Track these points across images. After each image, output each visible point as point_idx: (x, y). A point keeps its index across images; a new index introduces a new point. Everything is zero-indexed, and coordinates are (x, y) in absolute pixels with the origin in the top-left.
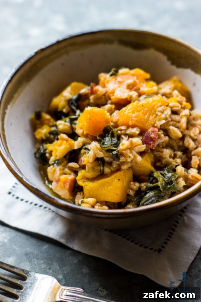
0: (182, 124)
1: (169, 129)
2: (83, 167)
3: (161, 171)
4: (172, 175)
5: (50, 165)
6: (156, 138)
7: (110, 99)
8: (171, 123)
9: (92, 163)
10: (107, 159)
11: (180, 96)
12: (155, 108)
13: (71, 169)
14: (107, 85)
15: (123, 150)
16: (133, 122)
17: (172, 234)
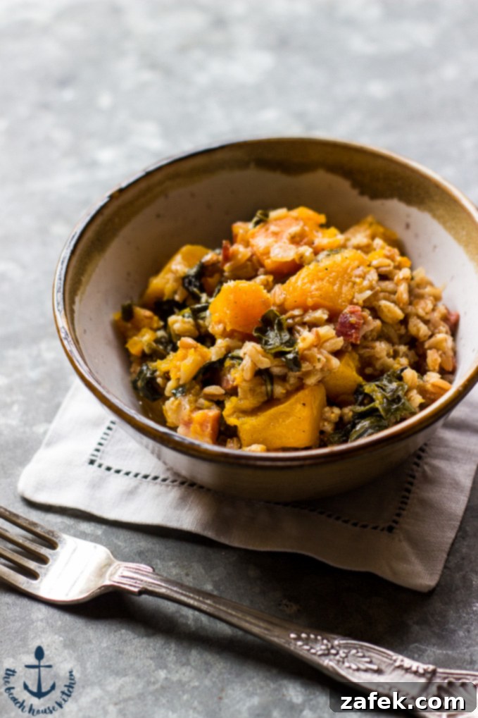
0: (402, 294)
1: (380, 306)
2: (233, 392)
3: (377, 381)
4: (399, 386)
5: (168, 398)
6: (359, 323)
7: (262, 266)
8: (381, 295)
9: (250, 381)
10: (277, 370)
11: (388, 248)
12: (349, 270)
13: (210, 398)
14: (253, 242)
15: (305, 350)
16: (315, 299)
17: (408, 498)
